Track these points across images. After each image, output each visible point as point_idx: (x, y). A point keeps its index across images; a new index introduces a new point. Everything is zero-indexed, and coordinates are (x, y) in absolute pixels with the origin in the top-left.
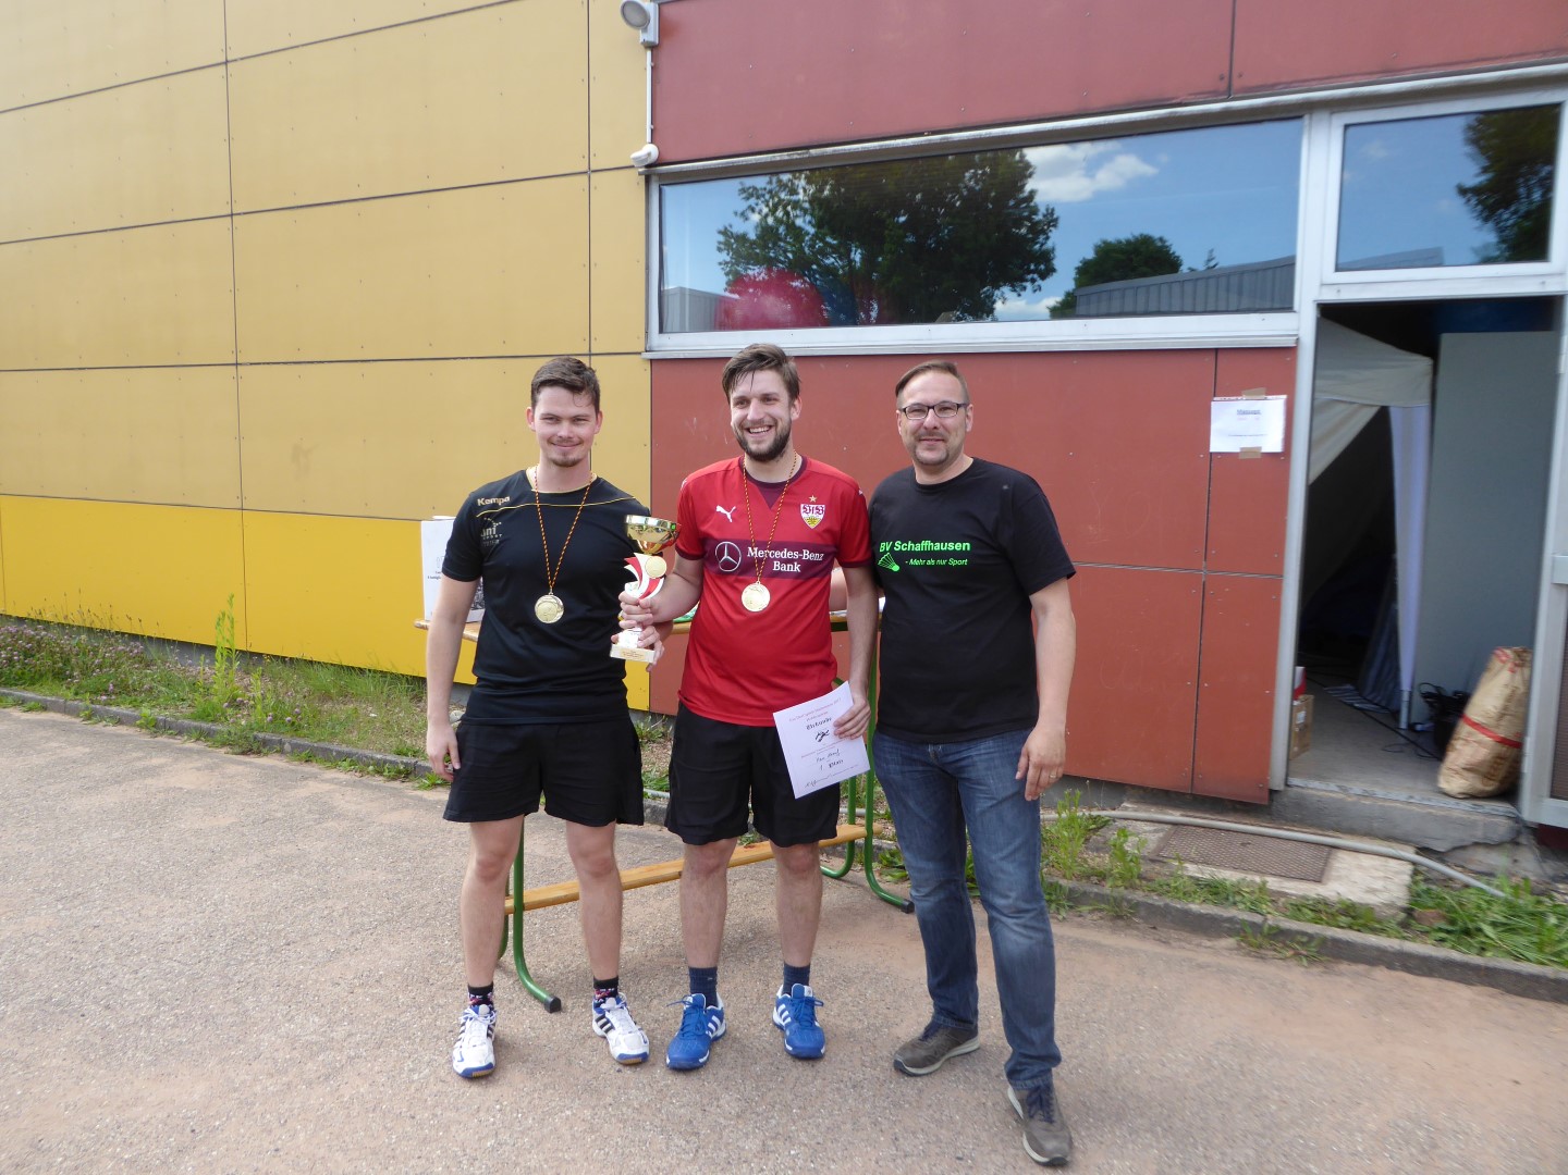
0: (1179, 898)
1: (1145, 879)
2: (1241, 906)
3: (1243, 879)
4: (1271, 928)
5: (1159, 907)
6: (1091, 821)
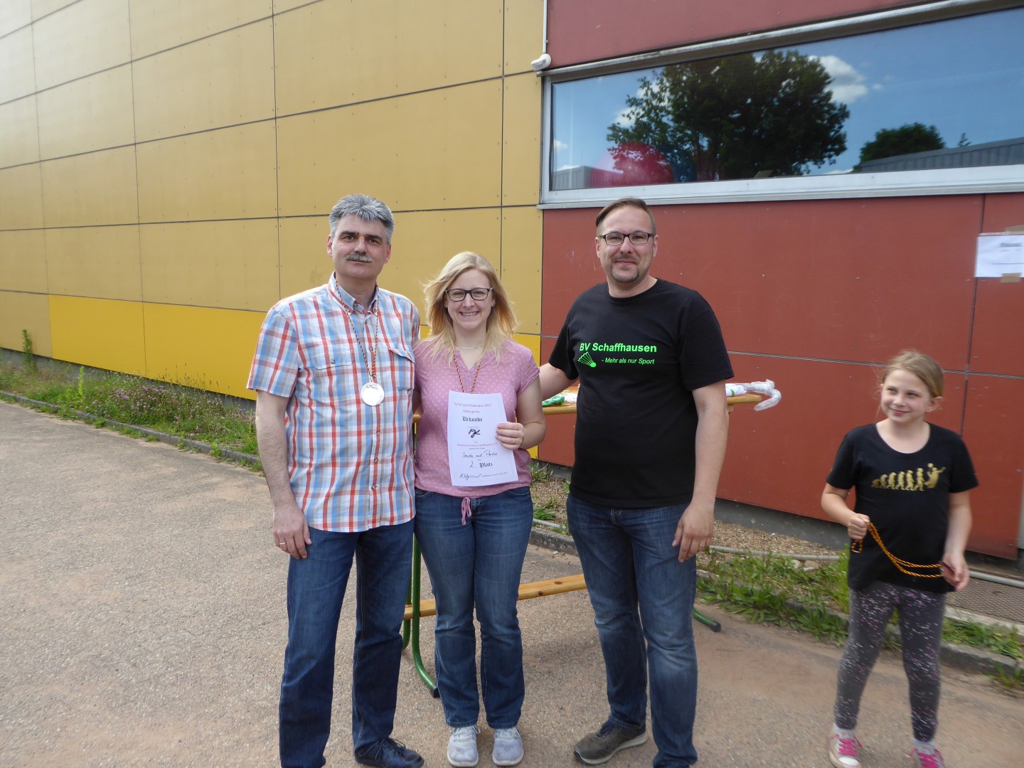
2: (994, 649)
3: (996, 625)
4: (1022, 671)
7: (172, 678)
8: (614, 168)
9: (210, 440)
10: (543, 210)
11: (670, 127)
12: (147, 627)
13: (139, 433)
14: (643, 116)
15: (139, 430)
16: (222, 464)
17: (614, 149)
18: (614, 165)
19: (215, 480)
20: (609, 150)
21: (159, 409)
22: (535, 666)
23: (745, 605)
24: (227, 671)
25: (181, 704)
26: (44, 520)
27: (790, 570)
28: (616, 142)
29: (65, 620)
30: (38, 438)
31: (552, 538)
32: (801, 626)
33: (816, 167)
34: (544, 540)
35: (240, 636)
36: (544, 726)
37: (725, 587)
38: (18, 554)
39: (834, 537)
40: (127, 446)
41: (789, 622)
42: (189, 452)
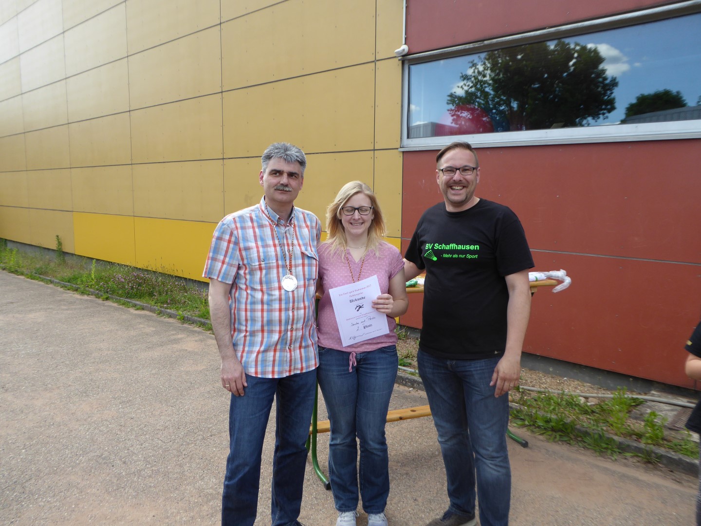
0: (688, 456)
1: (666, 440)
5: (675, 459)
7: (149, 472)
8: (452, 123)
9: (177, 309)
10: (403, 152)
11: (490, 94)
12: (133, 437)
13: (131, 304)
14: (471, 87)
15: (130, 302)
16: (184, 325)
17: (451, 110)
18: (451, 121)
19: (180, 336)
20: (448, 110)
21: (144, 288)
22: (397, 469)
23: (545, 429)
24: (186, 468)
25: (155, 490)
26: (67, 362)
27: (578, 404)
28: (453, 106)
29: (80, 431)
30: (65, 307)
31: (409, 379)
32: (586, 444)
33: (594, 121)
34: (403, 380)
35: (195, 444)
36: (403, 512)
37: (530, 416)
38: (50, 386)
39: (609, 382)
40: (123, 313)
41: (578, 441)
42: (163, 317)
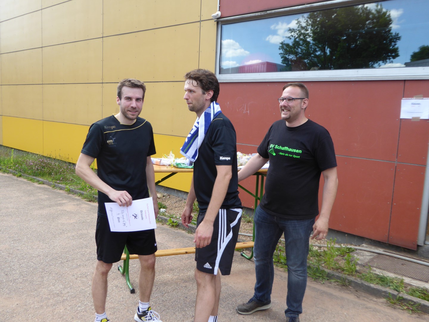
0: (368, 281)
1: (358, 272)
2: (392, 287)
3: (396, 277)
4: (400, 297)
5: (359, 283)
6: (347, 249)
7: (21, 280)
9: (66, 184)
11: (311, 43)
12: (16, 260)
14: (297, 38)
15: (35, 179)
16: (69, 195)
19: (64, 202)
21: (46, 169)
24: (45, 279)
25: (22, 291)
27: (312, 251)
35: (55, 266)
40: (29, 186)
42: (56, 189)
